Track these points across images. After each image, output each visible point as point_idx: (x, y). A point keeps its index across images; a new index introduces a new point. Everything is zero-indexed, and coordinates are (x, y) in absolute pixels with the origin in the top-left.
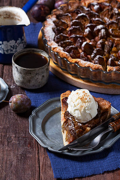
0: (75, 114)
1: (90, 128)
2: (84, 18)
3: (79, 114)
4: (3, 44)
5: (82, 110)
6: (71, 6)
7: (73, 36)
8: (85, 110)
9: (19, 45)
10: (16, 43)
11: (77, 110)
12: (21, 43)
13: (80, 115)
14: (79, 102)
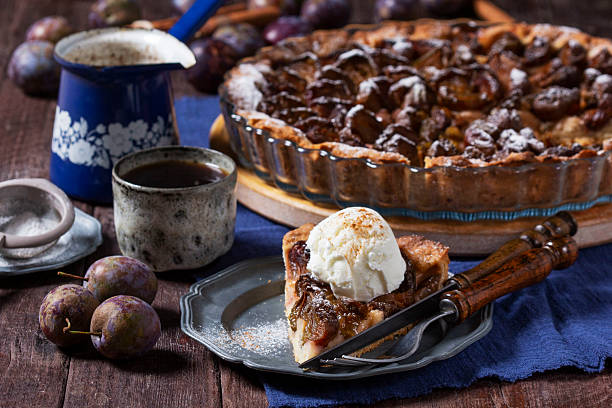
0: (333, 273)
1: (381, 312)
2: (360, 66)
3: (346, 272)
4: (107, 133)
5: (357, 260)
6: (320, 43)
7: (321, 100)
8: (366, 258)
9: (158, 139)
10: (149, 130)
11: (340, 258)
12: (164, 135)
13: (349, 277)
14: (348, 237)
